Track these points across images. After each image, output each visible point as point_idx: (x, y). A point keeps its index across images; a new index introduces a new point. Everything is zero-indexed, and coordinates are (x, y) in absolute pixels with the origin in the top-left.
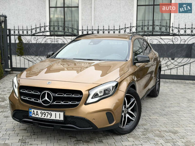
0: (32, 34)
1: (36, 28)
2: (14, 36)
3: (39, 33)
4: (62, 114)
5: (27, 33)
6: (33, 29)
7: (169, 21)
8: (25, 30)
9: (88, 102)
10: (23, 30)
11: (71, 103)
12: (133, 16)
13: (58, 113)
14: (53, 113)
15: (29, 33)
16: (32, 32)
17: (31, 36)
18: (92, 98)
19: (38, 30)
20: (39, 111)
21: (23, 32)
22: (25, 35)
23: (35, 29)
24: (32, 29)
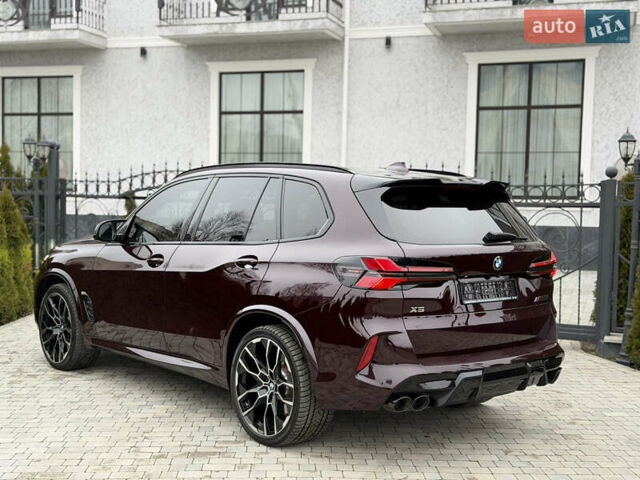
0: (121, 192)
1: (132, 177)
2: (73, 199)
3: (138, 190)
5: (109, 190)
6: (124, 179)
7: (577, 155)
8: (103, 182)
10: (98, 183)
12: (464, 140)
15: (114, 191)
16: (120, 188)
17: (117, 200)
19: (137, 184)
21: (98, 190)
22: (103, 197)
23: (129, 180)
24: (120, 181)
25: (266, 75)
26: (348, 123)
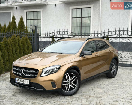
1: (52, 33)
2: (40, 38)
3: (54, 36)
4: (29, 81)
9: (42, 75)
10: (45, 34)
11: (33, 76)
12: (129, 22)
13: (27, 81)
14: (25, 80)
17: (50, 38)
18: (45, 74)
20: (19, 79)
21: (45, 36)
24: (50, 34)
25: (82, 9)
26: (101, 19)
